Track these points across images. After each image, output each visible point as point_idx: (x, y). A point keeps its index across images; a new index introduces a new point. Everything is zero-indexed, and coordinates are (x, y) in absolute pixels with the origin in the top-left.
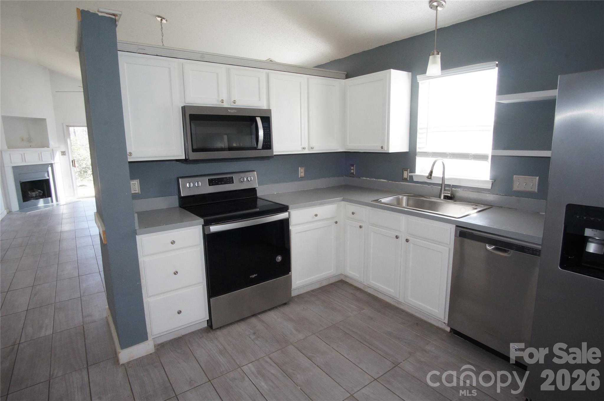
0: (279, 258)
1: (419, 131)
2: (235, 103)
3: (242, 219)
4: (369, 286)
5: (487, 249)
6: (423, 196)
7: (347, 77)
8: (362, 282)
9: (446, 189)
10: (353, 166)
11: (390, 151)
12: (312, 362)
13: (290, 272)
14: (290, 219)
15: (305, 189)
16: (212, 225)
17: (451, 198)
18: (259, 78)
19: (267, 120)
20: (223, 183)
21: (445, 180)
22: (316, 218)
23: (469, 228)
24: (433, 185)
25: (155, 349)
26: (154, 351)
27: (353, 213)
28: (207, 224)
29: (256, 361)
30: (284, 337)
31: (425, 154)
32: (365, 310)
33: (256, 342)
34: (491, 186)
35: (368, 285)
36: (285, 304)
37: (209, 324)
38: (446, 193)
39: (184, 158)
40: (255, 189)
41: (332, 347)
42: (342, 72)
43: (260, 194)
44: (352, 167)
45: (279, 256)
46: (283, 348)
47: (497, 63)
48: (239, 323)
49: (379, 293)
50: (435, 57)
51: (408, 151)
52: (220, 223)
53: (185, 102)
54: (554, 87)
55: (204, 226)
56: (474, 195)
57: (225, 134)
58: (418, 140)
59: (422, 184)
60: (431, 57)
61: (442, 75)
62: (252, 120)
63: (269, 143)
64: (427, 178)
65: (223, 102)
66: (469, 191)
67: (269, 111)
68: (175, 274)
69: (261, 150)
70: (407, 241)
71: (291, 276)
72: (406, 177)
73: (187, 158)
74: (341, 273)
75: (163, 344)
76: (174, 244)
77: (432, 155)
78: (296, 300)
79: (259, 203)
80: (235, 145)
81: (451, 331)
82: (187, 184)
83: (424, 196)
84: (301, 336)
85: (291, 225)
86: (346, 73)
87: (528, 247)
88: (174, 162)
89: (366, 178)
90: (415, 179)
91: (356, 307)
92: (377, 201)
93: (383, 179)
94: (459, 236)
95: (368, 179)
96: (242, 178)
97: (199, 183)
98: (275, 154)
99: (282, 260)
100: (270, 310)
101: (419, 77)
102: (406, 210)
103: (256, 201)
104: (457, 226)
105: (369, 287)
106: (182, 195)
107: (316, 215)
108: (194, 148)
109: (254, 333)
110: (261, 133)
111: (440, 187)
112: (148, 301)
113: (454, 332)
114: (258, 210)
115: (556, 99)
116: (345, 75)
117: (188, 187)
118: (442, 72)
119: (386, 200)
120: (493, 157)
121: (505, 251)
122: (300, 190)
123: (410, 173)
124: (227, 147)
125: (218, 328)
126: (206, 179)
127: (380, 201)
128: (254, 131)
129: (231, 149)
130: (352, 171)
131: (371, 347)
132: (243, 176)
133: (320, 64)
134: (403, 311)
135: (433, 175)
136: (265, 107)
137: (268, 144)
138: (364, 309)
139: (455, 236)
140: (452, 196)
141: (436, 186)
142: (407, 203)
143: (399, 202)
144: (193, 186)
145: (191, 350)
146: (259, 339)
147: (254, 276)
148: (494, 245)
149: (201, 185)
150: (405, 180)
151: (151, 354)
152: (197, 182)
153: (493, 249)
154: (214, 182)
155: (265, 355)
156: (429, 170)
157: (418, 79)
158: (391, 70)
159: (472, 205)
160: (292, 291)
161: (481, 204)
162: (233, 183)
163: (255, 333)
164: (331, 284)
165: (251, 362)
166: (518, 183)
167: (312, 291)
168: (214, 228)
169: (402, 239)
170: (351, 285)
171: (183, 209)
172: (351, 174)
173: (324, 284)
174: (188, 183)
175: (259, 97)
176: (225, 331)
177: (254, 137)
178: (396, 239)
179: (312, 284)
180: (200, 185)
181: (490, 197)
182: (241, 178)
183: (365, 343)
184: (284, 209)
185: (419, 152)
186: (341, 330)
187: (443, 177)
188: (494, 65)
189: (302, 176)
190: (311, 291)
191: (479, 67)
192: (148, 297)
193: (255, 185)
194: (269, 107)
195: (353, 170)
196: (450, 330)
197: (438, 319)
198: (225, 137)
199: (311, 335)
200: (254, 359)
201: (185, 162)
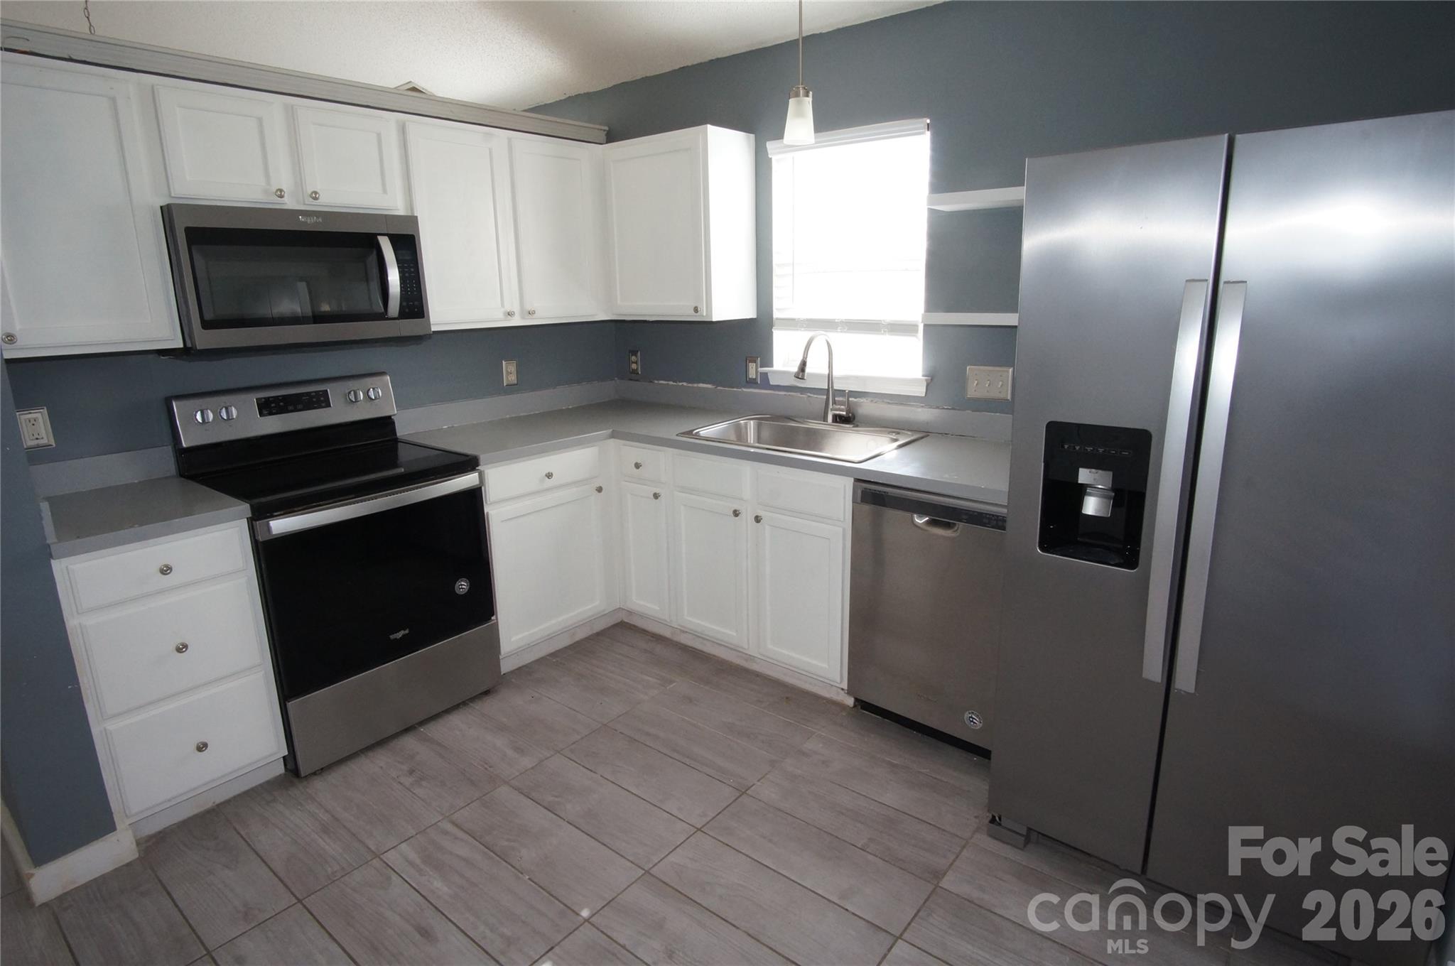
0: (463, 586)
1: (777, 271)
2: (316, 199)
3: (355, 498)
4: (682, 629)
5: (917, 524)
6: (790, 418)
7: (611, 137)
8: (666, 621)
9: (839, 401)
10: (634, 353)
11: (714, 319)
12: (555, 816)
13: (493, 615)
14: (483, 488)
15: (522, 414)
16: (276, 516)
17: (847, 419)
18: (379, 135)
19: (407, 245)
20: (300, 407)
21: (835, 381)
22: (549, 483)
23: (881, 482)
24: (811, 393)
25: (139, 852)
26: (137, 856)
27: (637, 466)
28: (260, 515)
29: (418, 836)
30: (486, 769)
31: (791, 324)
32: (674, 684)
33: (417, 791)
34: (924, 390)
35: (682, 626)
36: (487, 693)
37: (288, 767)
38: (836, 410)
39: (181, 346)
40: (389, 417)
41: (601, 776)
42: (598, 127)
43: (403, 430)
44: (632, 355)
45: (462, 581)
46: (484, 795)
47: (928, 121)
48: (370, 754)
49: (705, 642)
50: (799, 103)
51: (755, 316)
52: (296, 509)
53: (170, 192)
54: (1019, 182)
55: (251, 522)
56: (893, 412)
57: (301, 279)
58: (776, 293)
59: (787, 391)
60: (792, 102)
61: (816, 143)
62: (368, 242)
63: (416, 303)
64: (794, 378)
65: (281, 196)
66: (883, 402)
67: (412, 220)
68: (179, 650)
69: (397, 321)
70: (758, 519)
71: (497, 624)
72: (754, 377)
73: (189, 345)
74: (618, 607)
75: (161, 835)
76: (169, 573)
77: (805, 326)
78: (513, 680)
79: (404, 454)
80: (325, 308)
81: (857, 703)
82: (196, 416)
83: (796, 419)
84: (527, 762)
85: (488, 502)
86: (607, 128)
87: (990, 515)
88: (151, 356)
89: (666, 382)
90: (773, 381)
91: (655, 680)
92: (689, 433)
93: (703, 383)
94: (862, 501)
95: (671, 383)
96: (352, 392)
97: (232, 412)
98: (434, 328)
99: (470, 588)
100: (448, 711)
101: (771, 146)
102: (752, 450)
103: (396, 449)
104: (857, 480)
105: (684, 632)
106: (184, 445)
107: (549, 476)
108: (209, 316)
109: (411, 772)
110: (394, 276)
111: (825, 397)
112: (105, 730)
113: (863, 705)
114: (403, 470)
115: (1023, 207)
116: (606, 132)
117: (201, 421)
118: (815, 138)
119: (711, 430)
120: (927, 327)
121: (948, 526)
122: (508, 416)
123: (761, 367)
124: (310, 314)
125: (314, 774)
126: (252, 399)
127: (697, 433)
128: (374, 271)
129: (318, 318)
130: (634, 366)
131: (688, 761)
132: (355, 389)
133: (543, 104)
134: (757, 675)
135: (808, 370)
136: (401, 210)
137: (414, 303)
138: (674, 682)
139: (854, 502)
140: (850, 415)
141: (817, 394)
142: (756, 434)
143: (740, 435)
144: (214, 418)
145: (242, 837)
146: (424, 783)
147: (400, 635)
148: (926, 514)
149: (238, 416)
150: (752, 383)
151: (128, 865)
152: (227, 409)
153: (928, 523)
154: (273, 405)
155: (441, 818)
156: (800, 358)
157: (769, 152)
158: (707, 127)
159: (889, 433)
160: (501, 661)
161: (908, 430)
162: (328, 405)
163: (414, 771)
164: (598, 634)
165: (406, 840)
166: (976, 382)
167: (553, 655)
168: (281, 525)
169: (747, 516)
170: (644, 632)
171: (190, 481)
172: (632, 373)
173: (580, 635)
174: (199, 413)
175: (384, 185)
176: (334, 777)
177: (375, 285)
178: (734, 518)
179: (550, 638)
180: (234, 417)
181: (924, 415)
182: (350, 393)
183: (675, 755)
184: (468, 464)
185: (777, 319)
186: (622, 735)
187: (829, 375)
188: (922, 125)
189: (512, 383)
190: (548, 655)
191: (886, 130)
192: (104, 718)
193: (390, 409)
194: (412, 209)
195: (636, 363)
196: (855, 703)
197: (828, 682)
198: (302, 286)
199: (553, 755)
200: (413, 832)
201: (185, 357)
